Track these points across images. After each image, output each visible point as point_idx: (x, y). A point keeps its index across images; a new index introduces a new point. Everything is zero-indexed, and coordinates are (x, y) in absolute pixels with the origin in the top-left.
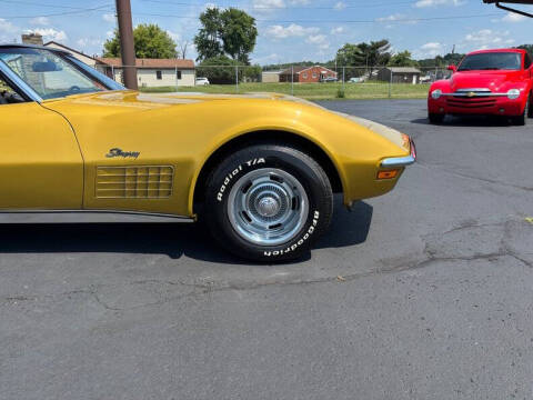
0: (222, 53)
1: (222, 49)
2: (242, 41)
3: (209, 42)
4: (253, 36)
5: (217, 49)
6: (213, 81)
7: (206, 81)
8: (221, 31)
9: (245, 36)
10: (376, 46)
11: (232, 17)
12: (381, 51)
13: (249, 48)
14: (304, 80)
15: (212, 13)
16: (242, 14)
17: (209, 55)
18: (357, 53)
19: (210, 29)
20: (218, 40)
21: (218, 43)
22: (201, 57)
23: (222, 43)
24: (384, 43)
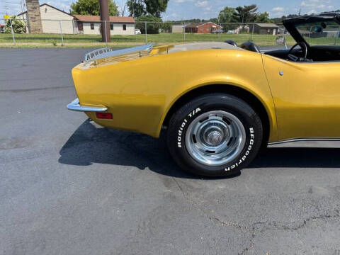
0: (146, 13)
1: (145, 10)
2: (159, 5)
3: (137, 5)
5: (142, 11)
6: (143, 32)
7: (139, 31)
10: (248, 9)
12: (251, 12)
13: (163, 9)
14: (201, 32)
17: (137, 14)
18: (235, 14)
20: (143, 3)
21: (143, 6)
22: (131, 15)
23: (145, 6)
24: (253, 7)
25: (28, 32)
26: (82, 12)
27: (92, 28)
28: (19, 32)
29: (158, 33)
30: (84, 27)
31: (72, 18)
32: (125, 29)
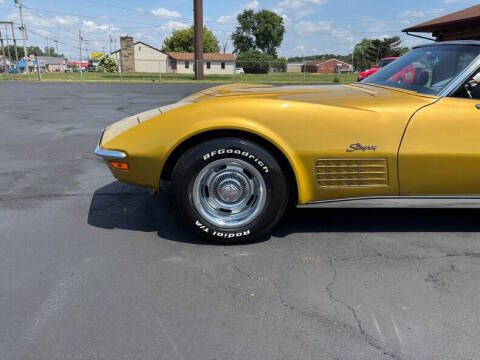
0: (254, 48)
1: (254, 44)
2: (272, 37)
3: (243, 38)
4: (281, 33)
5: (251, 45)
6: (247, 71)
7: (242, 70)
8: (254, 29)
9: (274, 33)
10: (388, 42)
11: (264, 17)
12: (393, 47)
13: (277, 43)
14: (321, 71)
15: (248, 14)
16: (273, 14)
17: (244, 49)
19: (245, 27)
20: (251, 36)
21: (251, 39)
22: (236, 51)
23: (254, 39)
24: (395, 39)
25: (120, 71)
26: (176, 49)
27: (187, 67)
28: (112, 71)
29: (266, 72)
30: (178, 66)
31: (166, 56)
32: (223, 67)
